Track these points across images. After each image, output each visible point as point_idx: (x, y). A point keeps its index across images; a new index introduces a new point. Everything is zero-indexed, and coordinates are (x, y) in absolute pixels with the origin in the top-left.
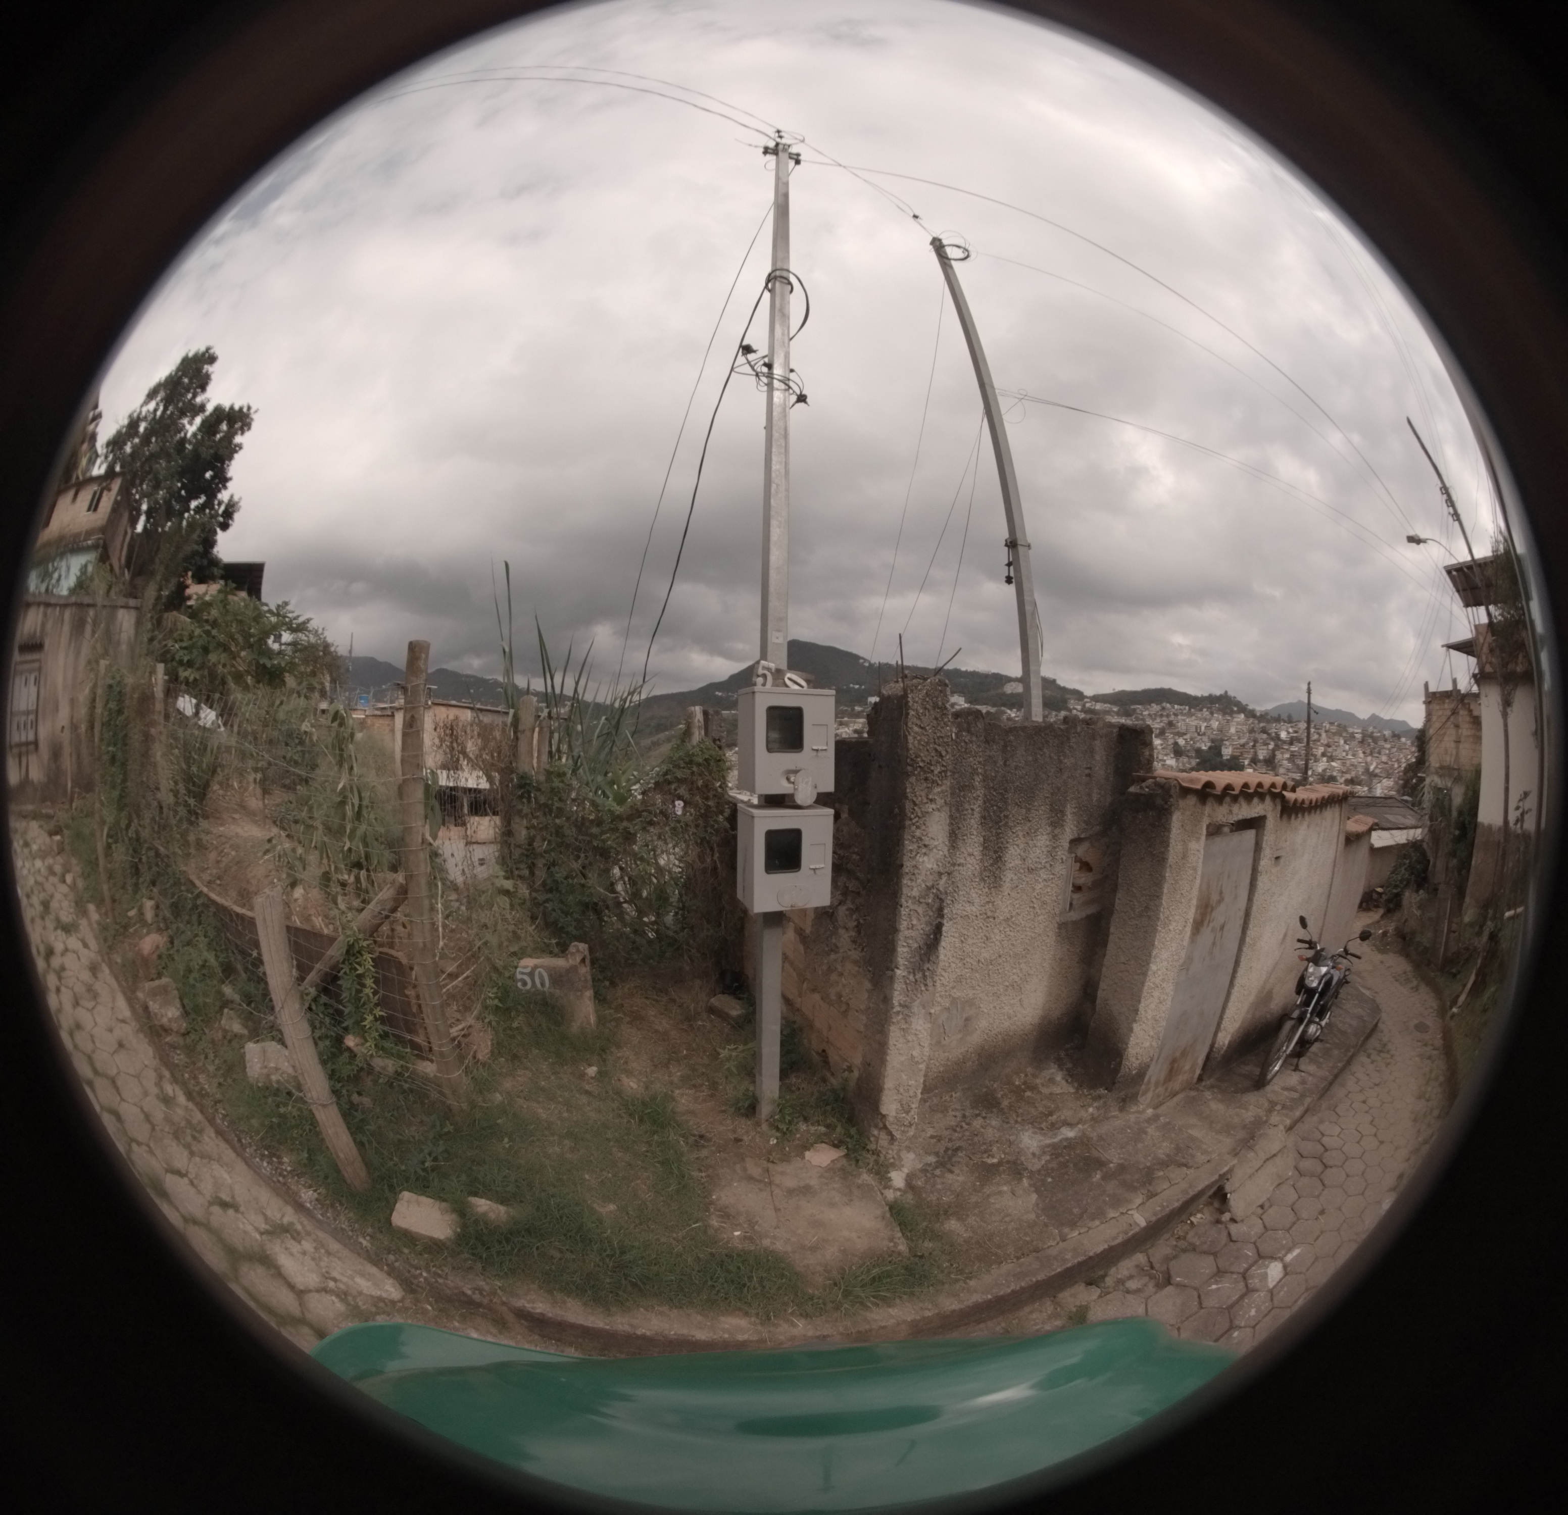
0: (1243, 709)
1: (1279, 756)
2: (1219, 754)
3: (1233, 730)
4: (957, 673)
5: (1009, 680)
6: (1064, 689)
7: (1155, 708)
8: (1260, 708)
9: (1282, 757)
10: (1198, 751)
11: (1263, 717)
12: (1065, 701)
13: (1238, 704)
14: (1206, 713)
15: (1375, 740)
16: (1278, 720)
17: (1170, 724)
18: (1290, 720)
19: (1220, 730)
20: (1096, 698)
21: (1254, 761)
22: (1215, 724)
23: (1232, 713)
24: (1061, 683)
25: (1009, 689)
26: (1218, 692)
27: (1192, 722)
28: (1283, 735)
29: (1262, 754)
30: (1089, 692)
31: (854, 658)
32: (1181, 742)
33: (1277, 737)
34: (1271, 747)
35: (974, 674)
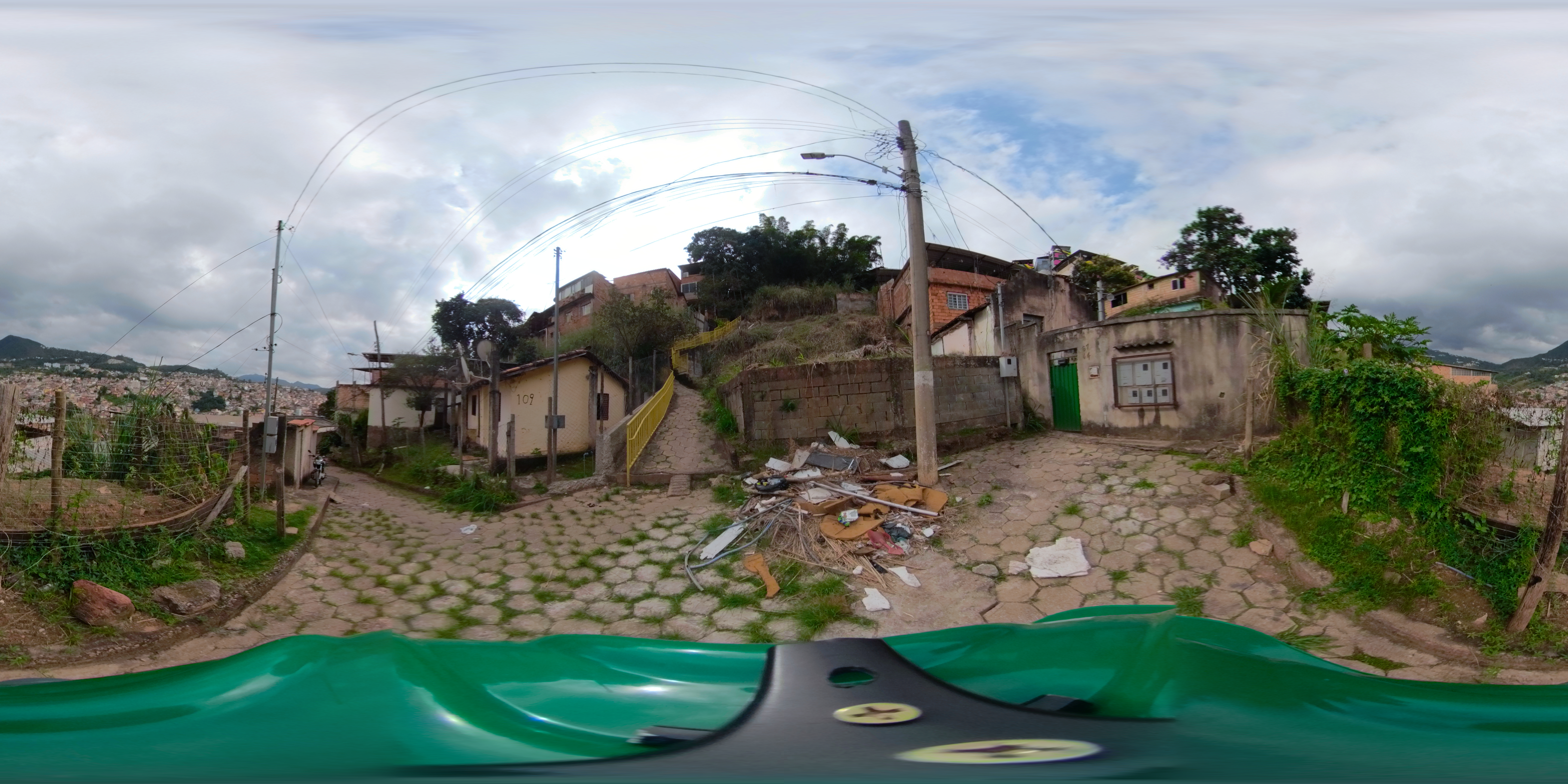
0: (224, 376)
1: (243, 396)
2: (212, 395)
3: (219, 385)
4: (86, 353)
5: (110, 358)
6: (136, 363)
7: (180, 373)
8: (234, 376)
9: (245, 397)
10: (201, 393)
11: (235, 380)
12: (136, 369)
13: (223, 374)
14: (206, 377)
15: (298, 392)
16: (244, 381)
17: (188, 381)
18: (250, 382)
19: (213, 385)
20: (152, 368)
21: (230, 398)
22: (210, 382)
23: (219, 377)
24: (135, 360)
25: (110, 362)
26: (212, 368)
27: (199, 380)
28: (246, 388)
29: (234, 395)
30: (148, 365)
31: (38, 344)
32: (193, 389)
33: (243, 389)
34: (240, 392)
35: (94, 354)
